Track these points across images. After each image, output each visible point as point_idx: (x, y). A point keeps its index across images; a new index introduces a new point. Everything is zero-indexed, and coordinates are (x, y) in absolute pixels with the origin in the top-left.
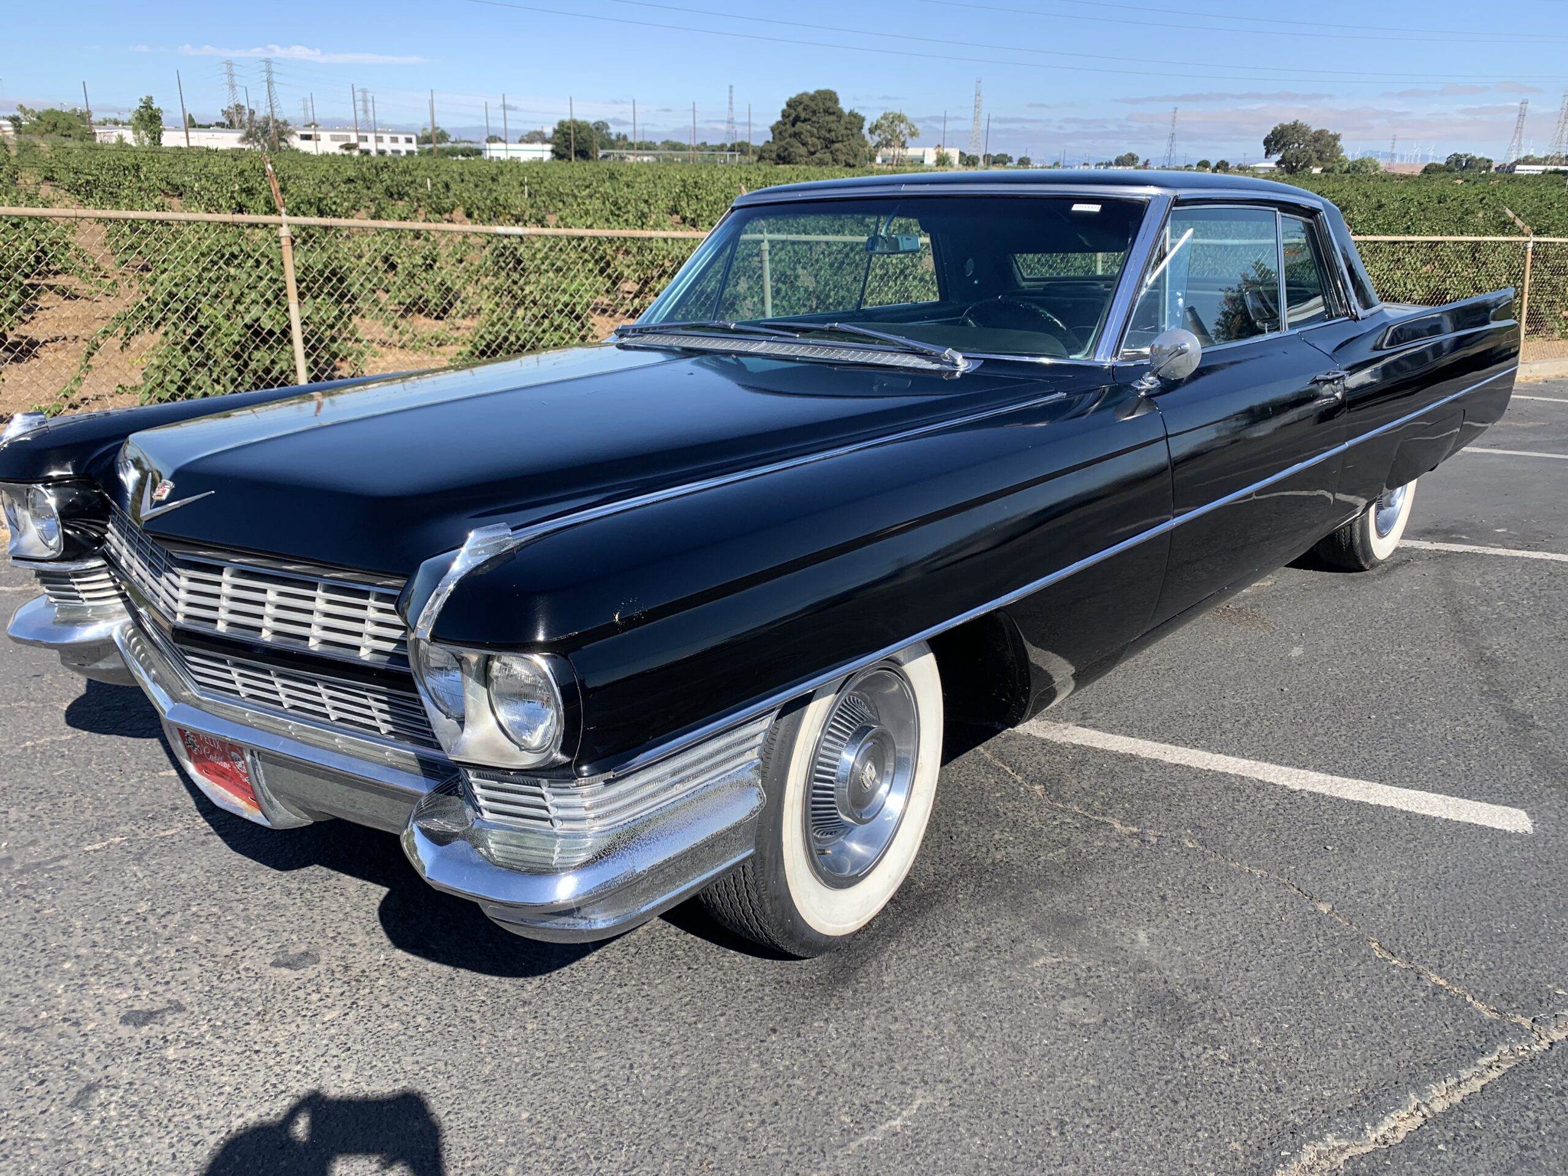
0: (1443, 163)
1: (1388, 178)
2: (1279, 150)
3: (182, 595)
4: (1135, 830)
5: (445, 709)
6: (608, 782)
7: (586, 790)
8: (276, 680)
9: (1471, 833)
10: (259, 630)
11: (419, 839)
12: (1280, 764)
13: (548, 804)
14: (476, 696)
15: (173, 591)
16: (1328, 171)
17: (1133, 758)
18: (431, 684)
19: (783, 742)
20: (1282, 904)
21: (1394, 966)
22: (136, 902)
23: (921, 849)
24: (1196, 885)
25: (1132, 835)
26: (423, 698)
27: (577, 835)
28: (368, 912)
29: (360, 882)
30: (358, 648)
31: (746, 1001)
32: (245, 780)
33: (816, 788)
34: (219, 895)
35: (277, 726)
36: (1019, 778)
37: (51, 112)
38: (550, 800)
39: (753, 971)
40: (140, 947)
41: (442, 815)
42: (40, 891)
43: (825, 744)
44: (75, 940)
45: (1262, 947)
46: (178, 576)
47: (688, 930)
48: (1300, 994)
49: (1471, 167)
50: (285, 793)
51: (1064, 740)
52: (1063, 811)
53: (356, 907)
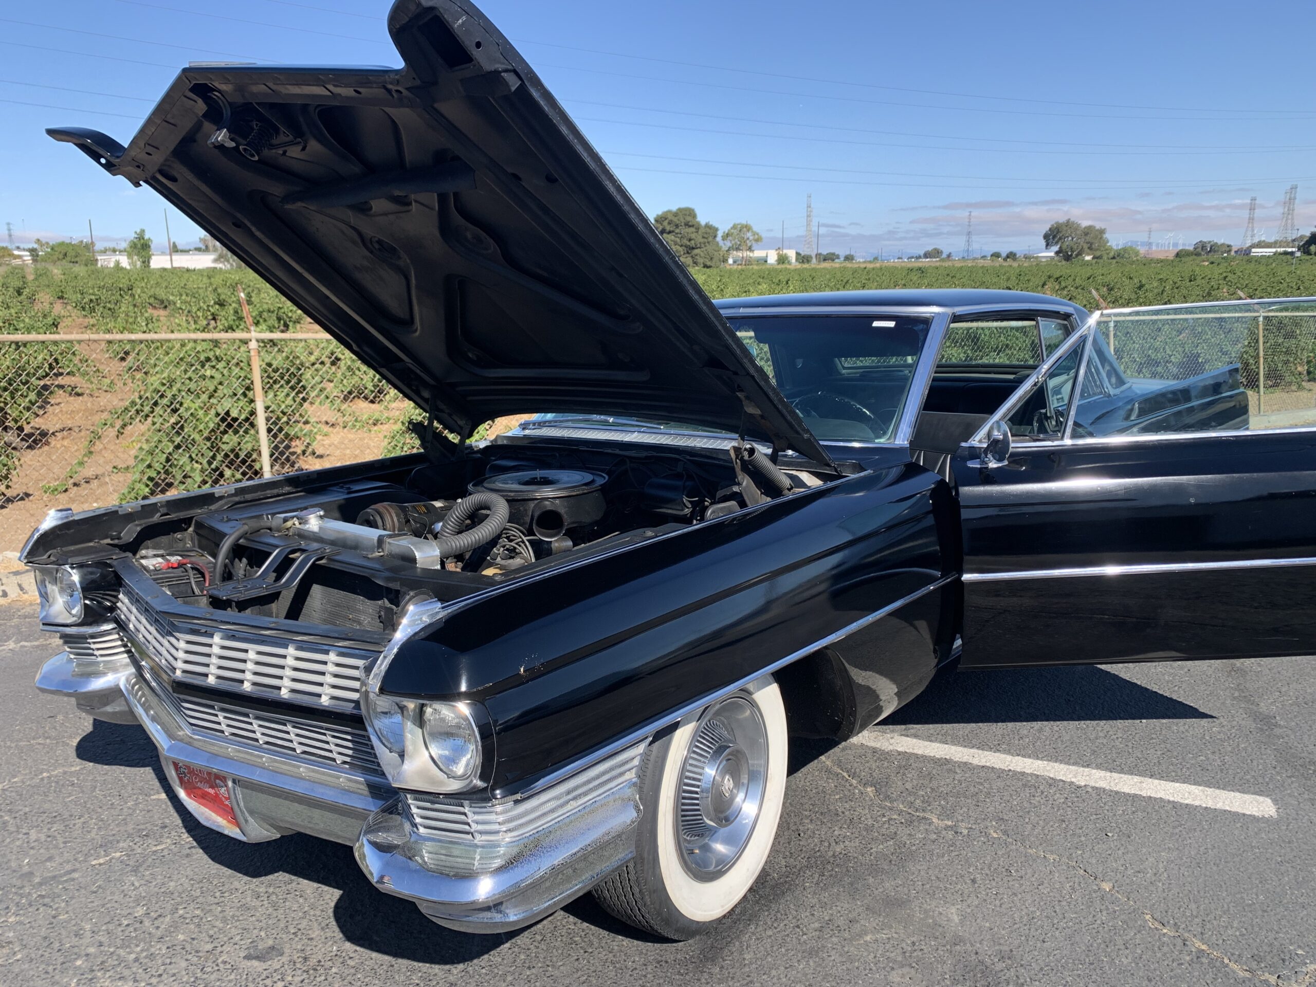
0: (1191, 248)
1: (1148, 262)
2: (1057, 243)
3: (181, 655)
4: (950, 823)
5: (389, 746)
6: (517, 802)
7: (499, 808)
8: (254, 721)
9: (1226, 819)
10: (242, 682)
11: (368, 850)
12: (1068, 763)
13: (470, 821)
14: (412, 735)
15: (173, 651)
16: (1097, 258)
17: (947, 761)
18: (378, 725)
19: (656, 762)
20: (1071, 884)
21: (1164, 934)
22: (133, 907)
23: (773, 844)
24: (1000, 869)
25: (947, 828)
26: (371, 737)
27: (494, 845)
28: (322, 911)
29: (316, 885)
30: (319, 696)
31: (632, 978)
32: (227, 803)
33: (684, 798)
34: (201, 900)
35: (253, 758)
36: (854, 782)
37: (62, 244)
38: (471, 817)
39: (637, 953)
40: (137, 946)
41: (387, 829)
42: (56, 900)
43: (691, 761)
44: (86, 941)
45: (1056, 922)
46: (178, 640)
47: (584, 919)
48: (1087, 960)
49: (1215, 251)
50: (257, 813)
51: (891, 748)
52: (891, 809)
53: (312, 907)
